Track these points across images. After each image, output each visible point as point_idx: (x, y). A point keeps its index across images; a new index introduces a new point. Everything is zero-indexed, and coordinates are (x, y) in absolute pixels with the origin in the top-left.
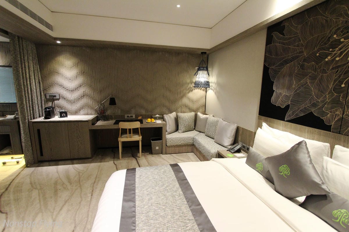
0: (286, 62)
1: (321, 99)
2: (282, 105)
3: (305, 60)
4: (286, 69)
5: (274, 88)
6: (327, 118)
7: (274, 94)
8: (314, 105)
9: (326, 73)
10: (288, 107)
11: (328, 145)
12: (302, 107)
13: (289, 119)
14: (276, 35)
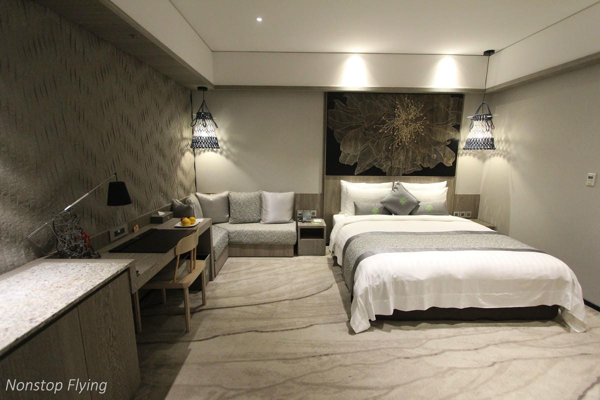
0: (351, 128)
1: (379, 156)
2: (350, 163)
3: (366, 129)
4: (351, 133)
5: (341, 149)
6: (385, 167)
7: (342, 154)
8: (375, 160)
9: (380, 139)
10: (356, 164)
11: (392, 183)
12: (368, 162)
13: (358, 173)
14: (337, 102)
